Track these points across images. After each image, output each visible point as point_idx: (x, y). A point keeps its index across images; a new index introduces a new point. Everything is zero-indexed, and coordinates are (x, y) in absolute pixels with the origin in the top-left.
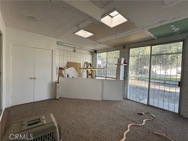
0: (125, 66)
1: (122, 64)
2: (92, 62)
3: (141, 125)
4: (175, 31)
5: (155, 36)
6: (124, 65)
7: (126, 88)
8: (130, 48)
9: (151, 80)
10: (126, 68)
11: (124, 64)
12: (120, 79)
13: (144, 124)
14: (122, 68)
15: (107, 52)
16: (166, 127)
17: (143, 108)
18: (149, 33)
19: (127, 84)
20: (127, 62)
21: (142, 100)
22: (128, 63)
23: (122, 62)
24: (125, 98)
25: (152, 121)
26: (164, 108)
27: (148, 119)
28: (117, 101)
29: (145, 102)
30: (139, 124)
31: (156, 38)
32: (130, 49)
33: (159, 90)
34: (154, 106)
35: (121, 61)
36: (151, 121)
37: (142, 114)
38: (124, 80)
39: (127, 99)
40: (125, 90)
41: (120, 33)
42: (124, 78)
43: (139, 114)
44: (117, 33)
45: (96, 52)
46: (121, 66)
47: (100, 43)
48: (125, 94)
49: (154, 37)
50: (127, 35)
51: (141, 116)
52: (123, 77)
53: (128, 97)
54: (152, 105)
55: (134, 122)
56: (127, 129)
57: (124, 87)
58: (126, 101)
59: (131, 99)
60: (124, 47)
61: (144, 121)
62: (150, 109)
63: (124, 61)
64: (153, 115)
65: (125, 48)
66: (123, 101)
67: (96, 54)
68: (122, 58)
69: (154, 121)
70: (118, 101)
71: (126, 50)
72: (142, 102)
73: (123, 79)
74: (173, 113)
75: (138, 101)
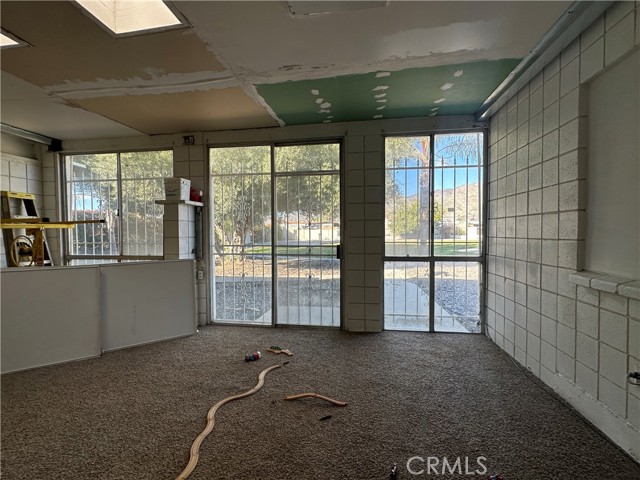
0: (196, 207)
1: (183, 202)
2: (42, 195)
3: (252, 391)
4: (323, 111)
5: (279, 116)
6: (193, 203)
7: (203, 286)
8: (209, 147)
9: (278, 250)
10: (201, 217)
11: (192, 199)
12: (180, 258)
13: (261, 383)
14: (185, 215)
15: (118, 153)
16: (315, 370)
17: (260, 338)
18: (261, 100)
19: (207, 273)
20: (201, 194)
21: (258, 317)
22: (205, 199)
23: (185, 194)
24: (204, 322)
25: (283, 368)
26: (313, 324)
27: (274, 364)
28: (172, 341)
29: (266, 319)
30: (247, 390)
31: (281, 122)
32: (212, 151)
33: (298, 282)
34: (290, 323)
35: (178, 189)
36: (280, 370)
37: (256, 358)
38: (197, 258)
39: (211, 324)
40: (204, 295)
41: (160, 75)
42: (195, 251)
43: (248, 360)
44: (149, 70)
45: (56, 146)
46: (181, 207)
47: (71, 104)
48: (204, 310)
49: (278, 119)
50: (191, 88)
51: (255, 363)
52: (191, 248)
53: (215, 318)
54: (285, 323)
55: (231, 390)
56: (206, 423)
57: (198, 283)
58: (207, 332)
59: (225, 320)
60: (188, 140)
61: (262, 376)
62: (279, 335)
63: (192, 191)
64: (287, 351)
65: (193, 144)
66: (196, 334)
67: (62, 156)
68: (182, 180)
69: (288, 365)
70: (176, 339)
71: (196, 151)
72: (259, 321)
73: (191, 257)
74: (331, 329)
75: (247, 321)
